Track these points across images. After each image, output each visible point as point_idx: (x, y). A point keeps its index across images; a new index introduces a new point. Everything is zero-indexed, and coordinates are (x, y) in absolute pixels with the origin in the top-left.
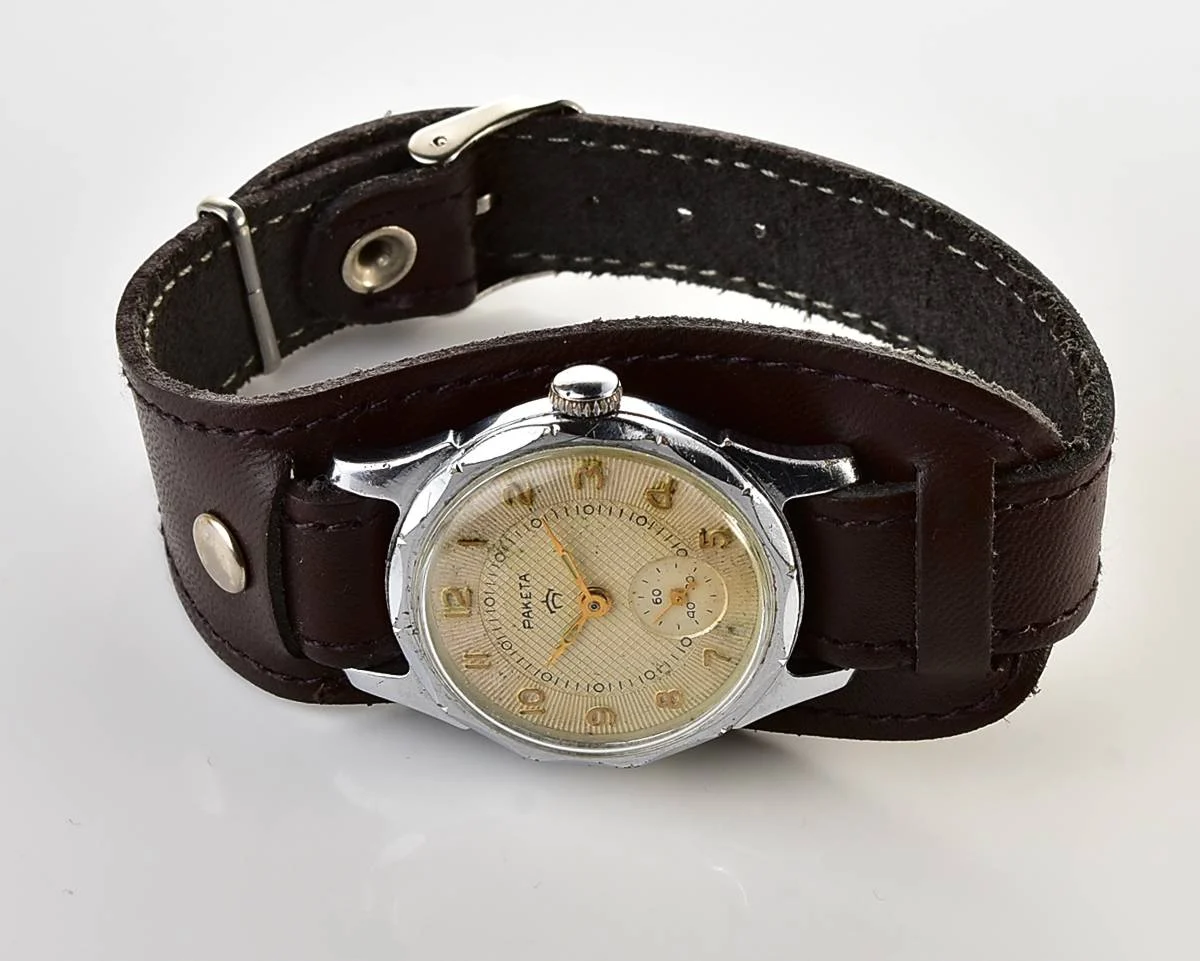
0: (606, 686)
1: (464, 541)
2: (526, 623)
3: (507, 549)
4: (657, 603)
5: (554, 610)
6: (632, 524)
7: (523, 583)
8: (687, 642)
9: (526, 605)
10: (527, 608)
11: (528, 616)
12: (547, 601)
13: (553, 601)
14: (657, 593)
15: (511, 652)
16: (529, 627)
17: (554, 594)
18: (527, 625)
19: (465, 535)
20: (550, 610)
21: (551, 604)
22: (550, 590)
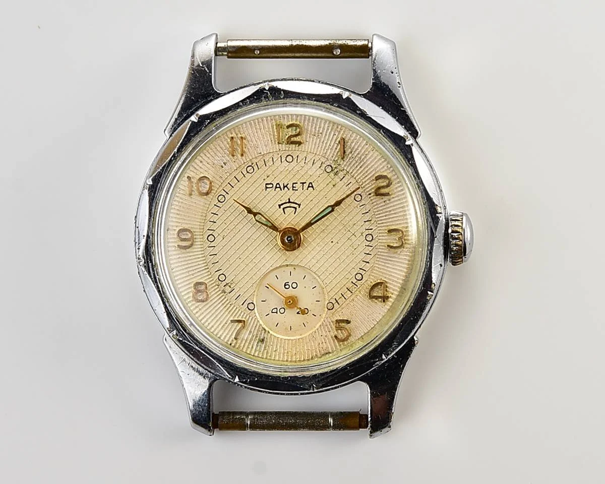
0: (212, 244)
1: (343, 142)
2: (271, 186)
3: (336, 174)
4: (285, 285)
5: (282, 207)
6: (357, 270)
7: (306, 186)
8: (251, 307)
9: (286, 186)
10: (284, 187)
11: (276, 187)
12: (289, 202)
13: (290, 207)
14: (294, 285)
15: (245, 172)
16: (267, 188)
17: (296, 208)
18: (268, 186)
19: (349, 144)
20: (282, 204)
21: (288, 205)
22: (299, 205)
